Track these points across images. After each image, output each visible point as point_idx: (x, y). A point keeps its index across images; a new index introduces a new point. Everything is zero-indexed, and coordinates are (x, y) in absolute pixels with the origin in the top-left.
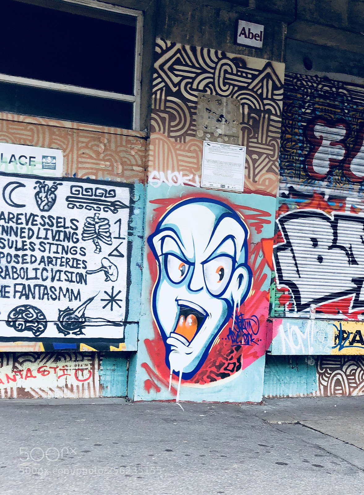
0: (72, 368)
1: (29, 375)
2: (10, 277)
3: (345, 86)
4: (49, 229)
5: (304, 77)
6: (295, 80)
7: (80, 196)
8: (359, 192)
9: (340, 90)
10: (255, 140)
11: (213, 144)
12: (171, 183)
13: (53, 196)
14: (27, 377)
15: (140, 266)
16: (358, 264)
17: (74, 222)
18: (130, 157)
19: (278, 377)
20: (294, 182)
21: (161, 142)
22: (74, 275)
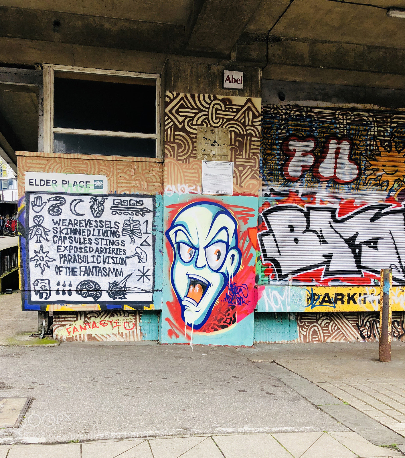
0: (122, 321)
1: (94, 326)
2: (77, 262)
3: (312, 110)
4: (101, 229)
5: (280, 107)
6: (273, 110)
7: (120, 206)
8: (326, 189)
9: (309, 114)
10: (241, 157)
11: (209, 163)
12: (180, 193)
13: (102, 207)
14: (93, 327)
15: (161, 252)
16: (327, 243)
17: (116, 223)
18: (152, 177)
19: (267, 329)
20: (274, 185)
21: (172, 164)
22: (118, 259)
